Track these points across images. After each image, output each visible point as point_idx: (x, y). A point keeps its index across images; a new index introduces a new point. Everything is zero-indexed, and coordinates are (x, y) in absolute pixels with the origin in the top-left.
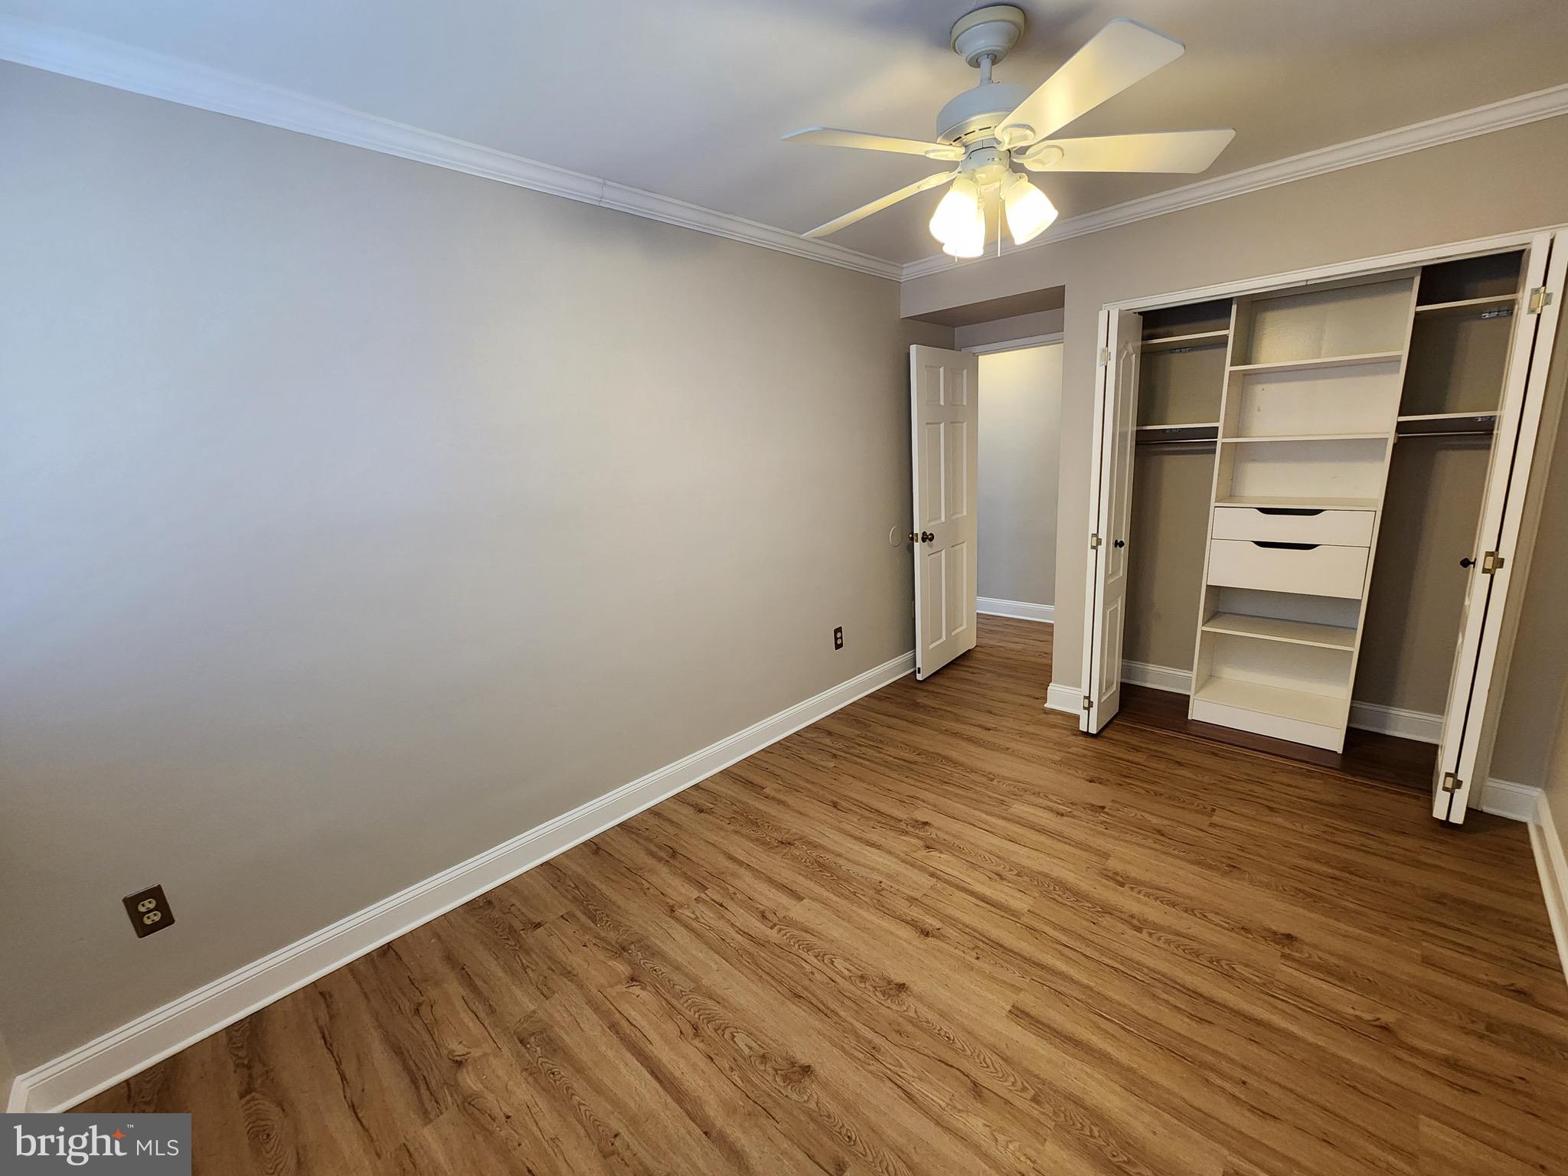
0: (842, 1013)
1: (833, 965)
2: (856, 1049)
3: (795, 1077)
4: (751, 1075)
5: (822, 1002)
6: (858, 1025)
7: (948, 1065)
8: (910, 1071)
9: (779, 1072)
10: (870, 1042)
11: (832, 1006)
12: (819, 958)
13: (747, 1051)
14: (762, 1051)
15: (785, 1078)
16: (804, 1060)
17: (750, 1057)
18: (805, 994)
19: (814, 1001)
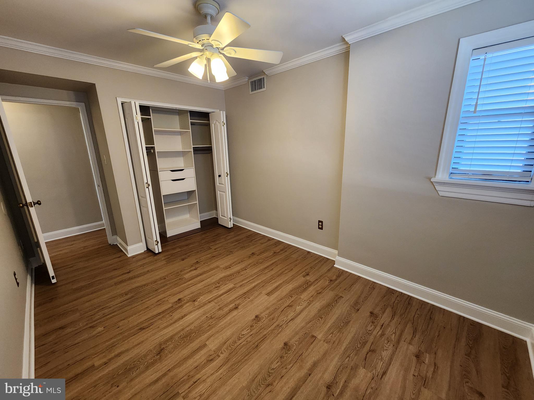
0: (265, 333)
1: (244, 334)
2: (279, 330)
3: (288, 348)
4: (288, 362)
5: (260, 339)
6: (270, 329)
7: (283, 310)
8: (285, 319)
9: (286, 352)
10: (276, 327)
11: (262, 336)
12: (240, 339)
13: (279, 364)
14: (279, 358)
15: (288, 350)
16: (282, 345)
17: (281, 362)
18: (256, 344)
19: (259, 341)
